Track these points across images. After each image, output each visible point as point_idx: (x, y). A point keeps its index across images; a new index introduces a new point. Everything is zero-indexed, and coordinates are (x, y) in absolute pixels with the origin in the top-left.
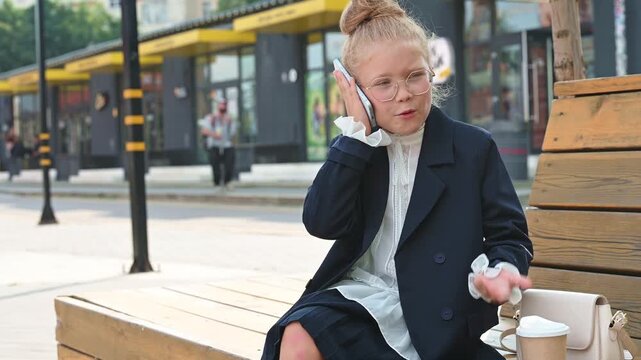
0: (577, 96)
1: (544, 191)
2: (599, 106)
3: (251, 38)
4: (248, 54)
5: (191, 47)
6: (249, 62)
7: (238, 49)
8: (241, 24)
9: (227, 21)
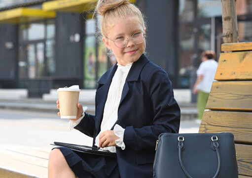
0: (233, 51)
1: (214, 101)
2: (244, 57)
3: (53, 15)
4: (51, 24)
5: (16, 19)
6: (51, 29)
7: (45, 21)
8: (47, 6)
9: (39, 4)
